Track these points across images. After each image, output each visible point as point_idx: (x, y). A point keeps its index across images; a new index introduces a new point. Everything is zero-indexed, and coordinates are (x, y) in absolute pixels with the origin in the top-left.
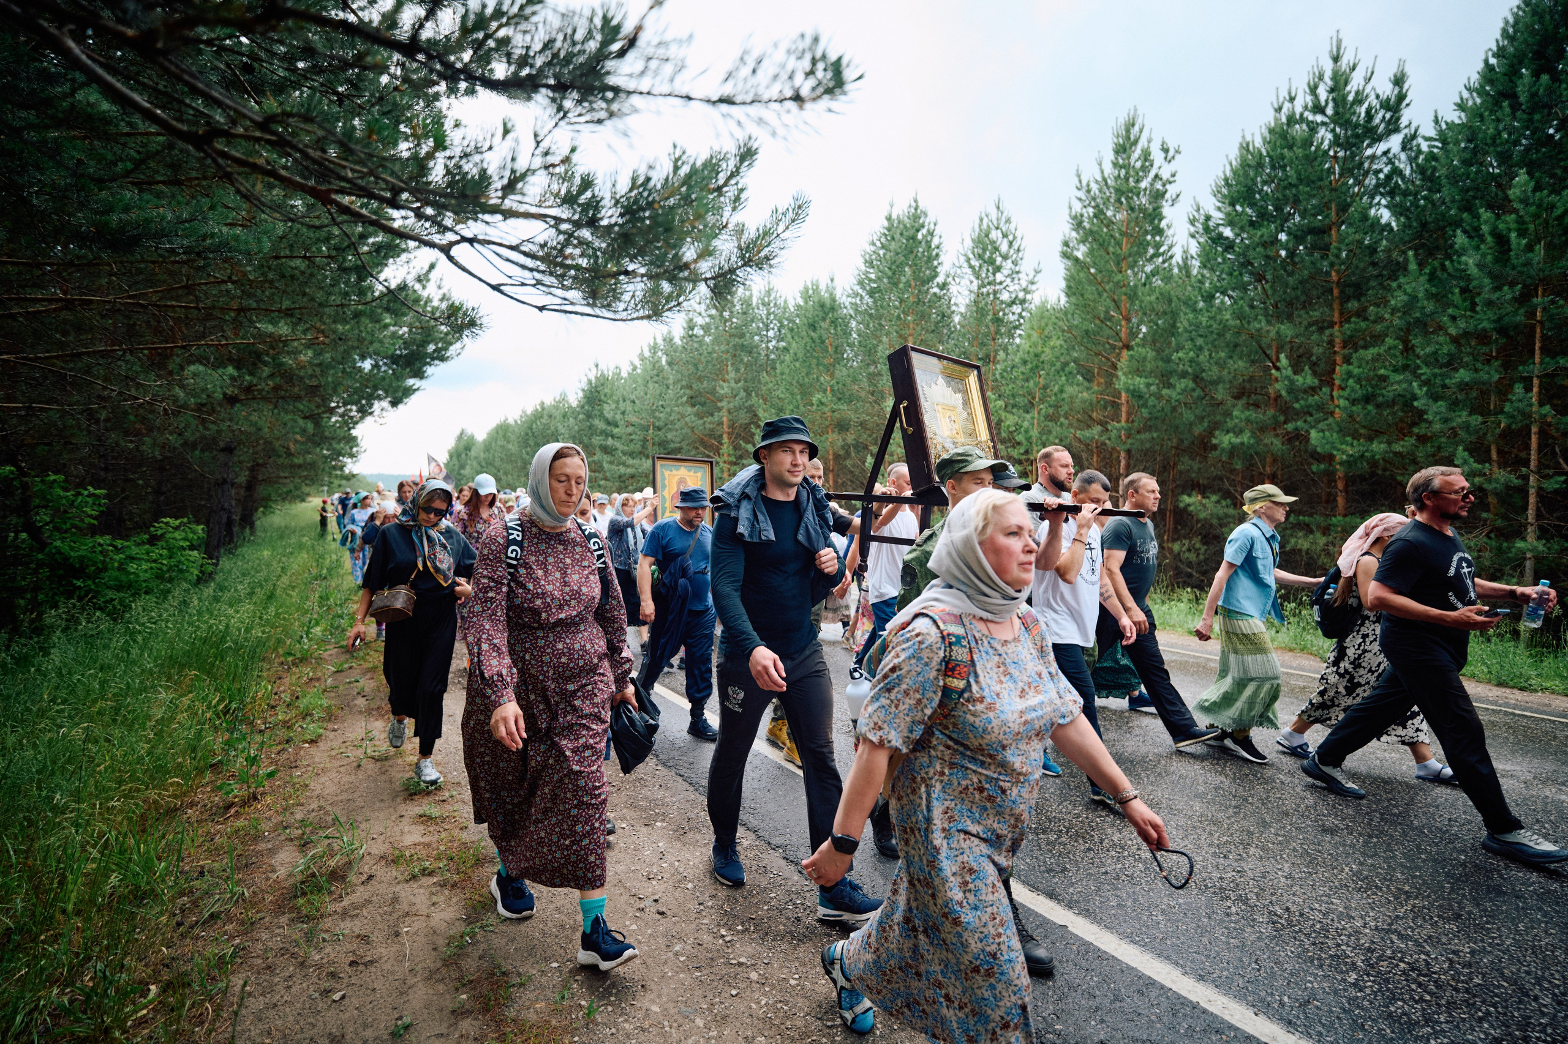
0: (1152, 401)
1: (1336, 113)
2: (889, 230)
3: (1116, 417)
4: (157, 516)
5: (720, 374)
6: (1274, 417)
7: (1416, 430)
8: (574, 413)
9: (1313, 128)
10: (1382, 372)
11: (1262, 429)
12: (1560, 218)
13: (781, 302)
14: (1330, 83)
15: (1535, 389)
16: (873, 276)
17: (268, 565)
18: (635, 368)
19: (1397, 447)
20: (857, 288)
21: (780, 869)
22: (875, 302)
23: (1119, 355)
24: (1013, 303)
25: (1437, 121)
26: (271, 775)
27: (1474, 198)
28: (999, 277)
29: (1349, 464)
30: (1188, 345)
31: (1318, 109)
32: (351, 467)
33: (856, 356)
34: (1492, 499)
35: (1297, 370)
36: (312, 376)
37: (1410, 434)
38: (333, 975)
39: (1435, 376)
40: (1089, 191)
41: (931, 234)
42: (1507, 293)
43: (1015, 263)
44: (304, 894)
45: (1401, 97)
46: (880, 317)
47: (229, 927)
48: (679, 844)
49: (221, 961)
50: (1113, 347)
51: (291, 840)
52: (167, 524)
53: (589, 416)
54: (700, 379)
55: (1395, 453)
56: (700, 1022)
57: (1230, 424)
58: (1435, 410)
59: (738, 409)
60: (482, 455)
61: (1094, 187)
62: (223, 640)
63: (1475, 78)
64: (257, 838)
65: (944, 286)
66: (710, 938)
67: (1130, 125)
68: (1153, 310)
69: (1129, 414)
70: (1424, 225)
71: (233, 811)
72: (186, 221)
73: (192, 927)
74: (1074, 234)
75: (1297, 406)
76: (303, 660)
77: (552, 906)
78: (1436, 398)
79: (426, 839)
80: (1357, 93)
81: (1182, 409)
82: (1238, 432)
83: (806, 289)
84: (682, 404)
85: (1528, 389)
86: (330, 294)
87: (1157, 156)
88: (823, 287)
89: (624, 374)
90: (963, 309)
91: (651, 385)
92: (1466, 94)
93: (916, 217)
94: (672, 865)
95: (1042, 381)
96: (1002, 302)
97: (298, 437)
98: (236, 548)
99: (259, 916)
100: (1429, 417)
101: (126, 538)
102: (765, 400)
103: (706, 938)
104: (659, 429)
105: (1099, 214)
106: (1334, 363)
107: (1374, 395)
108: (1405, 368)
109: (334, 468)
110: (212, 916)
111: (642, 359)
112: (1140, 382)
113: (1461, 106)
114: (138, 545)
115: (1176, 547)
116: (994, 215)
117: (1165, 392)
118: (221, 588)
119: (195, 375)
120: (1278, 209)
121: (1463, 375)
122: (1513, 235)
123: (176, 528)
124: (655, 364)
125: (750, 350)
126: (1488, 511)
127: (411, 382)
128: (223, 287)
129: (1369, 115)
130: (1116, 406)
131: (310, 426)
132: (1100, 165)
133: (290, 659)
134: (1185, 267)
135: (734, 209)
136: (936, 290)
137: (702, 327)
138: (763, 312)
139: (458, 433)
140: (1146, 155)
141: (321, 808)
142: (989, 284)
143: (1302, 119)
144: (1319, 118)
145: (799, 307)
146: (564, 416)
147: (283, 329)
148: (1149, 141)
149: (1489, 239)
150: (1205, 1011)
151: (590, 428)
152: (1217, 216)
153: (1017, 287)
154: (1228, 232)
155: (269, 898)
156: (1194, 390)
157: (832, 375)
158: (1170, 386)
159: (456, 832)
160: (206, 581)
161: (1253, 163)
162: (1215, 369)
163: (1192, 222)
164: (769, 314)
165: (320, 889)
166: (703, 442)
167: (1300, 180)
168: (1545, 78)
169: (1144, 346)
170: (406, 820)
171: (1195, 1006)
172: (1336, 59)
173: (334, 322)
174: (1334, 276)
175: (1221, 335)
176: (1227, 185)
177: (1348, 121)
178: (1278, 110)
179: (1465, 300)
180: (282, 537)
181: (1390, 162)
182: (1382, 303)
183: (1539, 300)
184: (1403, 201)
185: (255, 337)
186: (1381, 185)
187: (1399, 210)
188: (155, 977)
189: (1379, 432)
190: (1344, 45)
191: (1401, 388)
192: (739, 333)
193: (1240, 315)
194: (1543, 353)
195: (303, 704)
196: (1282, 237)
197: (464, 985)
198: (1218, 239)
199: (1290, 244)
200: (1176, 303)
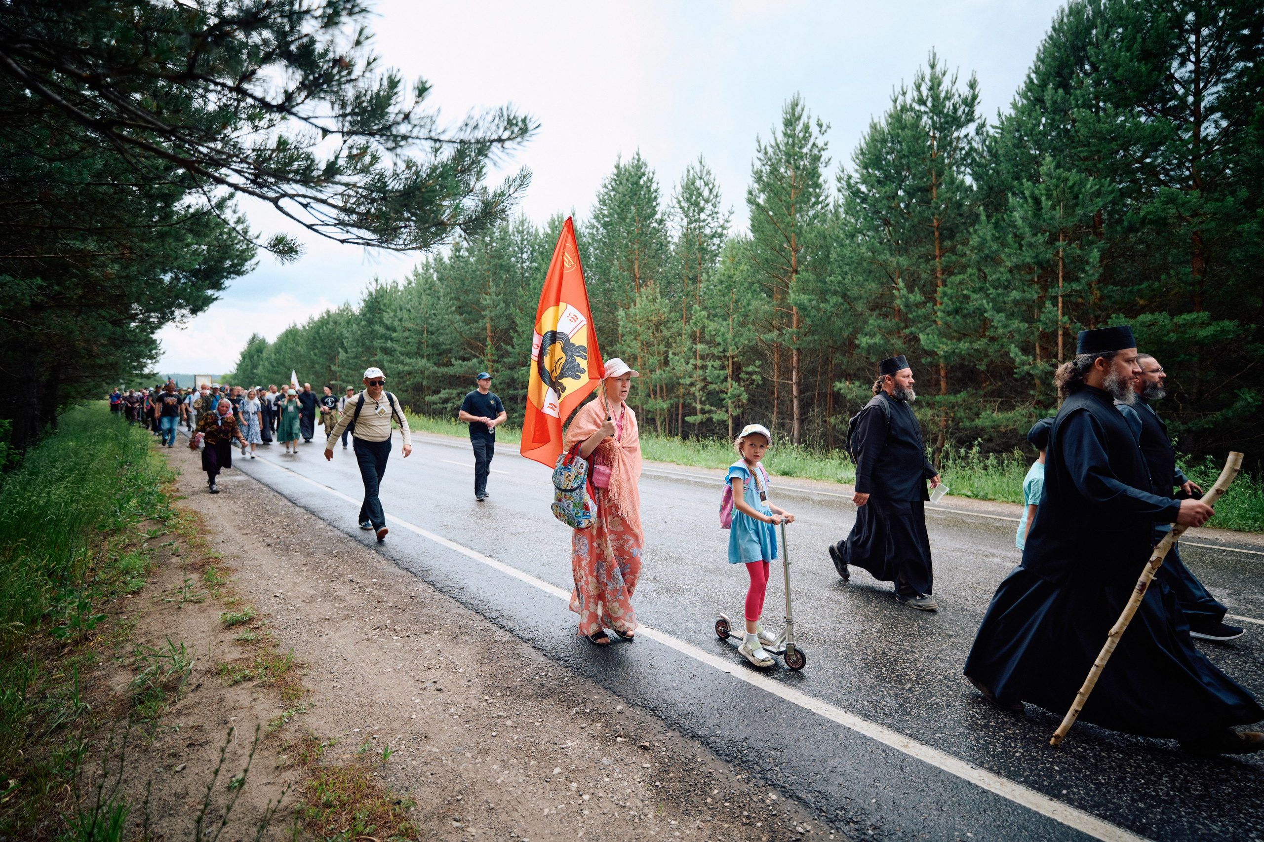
0: (813, 313)
1: (933, 106)
2: (618, 176)
3: (789, 325)
5: (483, 288)
6: (897, 324)
7: (987, 333)
8: (357, 320)
9: (919, 115)
10: (965, 292)
11: (890, 333)
12: (1071, 188)
13: (532, 230)
14: (929, 84)
15: (1060, 305)
16: (606, 212)
17: (76, 453)
18: (410, 283)
19: (976, 346)
20: (594, 221)
21: (530, 654)
22: (608, 233)
23: (790, 277)
24: (713, 236)
25: (999, 115)
26: (100, 619)
27: (1022, 171)
28: (703, 216)
29: (946, 357)
30: (838, 271)
31: (922, 102)
32: (151, 367)
33: (595, 275)
34: (1037, 381)
35: (911, 290)
36: (117, 287)
37: (984, 336)
38: (174, 755)
39: (998, 295)
40: (766, 153)
41: (651, 180)
42: (1040, 239)
43: (714, 206)
44: (141, 702)
45: (974, 97)
46: (613, 245)
47: (77, 733)
48: (452, 644)
49: (75, 755)
50: (786, 271)
51: (124, 667)
53: (370, 322)
54: (466, 292)
55: (976, 350)
56: (468, 755)
57: (867, 330)
58: (999, 318)
59: (498, 317)
60: (273, 356)
61: (770, 151)
62: (43, 514)
63: (1022, 86)
64: (91, 669)
65: (661, 222)
66: (477, 703)
67: (795, 105)
68: (813, 244)
69: (798, 322)
70: (991, 188)
71: (66, 650)
72: (13, 155)
73: (40, 737)
74: (756, 186)
75: (910, 316)
76: (118, 530)
77: (352, 693)
78: (999, 311)
79: (246, 656)
80: (947, 92)
81: (835, 318)
82: (872, 336)
83: (553, 221)
84: (452, 313)
85: (1055, 304)
86: (137, 216)
87: (814, 129)
89: (401, 288)
90: (676, 240)
91: (424, 297)
92: (1017, 98)
93: (638, 167)
94: (447, 658)
95: (735, 297)
96: (706, 236)
98: (40, 440)
99: (102, 721)
100: (995, 324)
102: (521, 310)
103: (474, 703)
104: (432, 333)
105: (774, 171)
106: (937, 285)
107: (961, 309)
108: (981, 289)
109: (135, 368)
110: (59, 726)
111: (416, 274)
112: (804, 298)
113: (1014, 105)
115: (832, 420)
116: (698, 168)
117: (822, 305)
120: (898, 173)
121: (1016, 294)
122: (1043, 198)
124: (427, 280)
125: (508, 269)
126: (1034, 389)
127: (209, 292)
129: (955, 109)
130: (789, 316)
132: (774, 134)
133: (105, 529)
134: (836, 214)
135: (477, 179)
136: (655, 225)
137: (467, 250)
138: (518, 238)
139: (250, 337)
140: (806, 128)
141: (148, 641)
142: (695, 221)
143: (912, 109)
144: (923, 108)
145: (547, 235)
146: (348, 323)
147: (91, 245)
148: (809, 118)
149: (1030, 200)
150: (814, 714)
151: (371, 332)
152: (856, 176)
153: (716, 224)
154: (863, 188)
155: (110, 709)
156: (842, 304)
158: (827, 301)
159: (270, 649)
160: (16, 469)
161: (878, 138)
162: (856, 289)
163: (839, 180)
164: (523, 240)
165: (156, 697)
166: (469, 344)
167: (910, 153)
168: (1061, 91)
169: (807, 271)
170: (226, 644)
171: (808, 711)
172: (933, 67)
173: (141, 240)
174: (935, 223)
175: (859, 264)
176: (863, 153)
177: (941, 112)
178: (895, 101)
179: (1015, 242)
180: (85, 430)
181: (969, 143)
182: (965, 243)
183: (1061, 243)
184: (980, 170)
185: (63, 252)
186: (964, 159)
187: (977, 177)
188: (13, 774)
189: (965, 335)
190: (937, 57)
191: (977, 304)
192: (498, 255)
193: (872, 249)
194: (1064, 280)
195: (122, 564)
196: (901, 193)
197: (285, 750)
198: (856, 193)
199: (906, 199)
200: (829, 240)
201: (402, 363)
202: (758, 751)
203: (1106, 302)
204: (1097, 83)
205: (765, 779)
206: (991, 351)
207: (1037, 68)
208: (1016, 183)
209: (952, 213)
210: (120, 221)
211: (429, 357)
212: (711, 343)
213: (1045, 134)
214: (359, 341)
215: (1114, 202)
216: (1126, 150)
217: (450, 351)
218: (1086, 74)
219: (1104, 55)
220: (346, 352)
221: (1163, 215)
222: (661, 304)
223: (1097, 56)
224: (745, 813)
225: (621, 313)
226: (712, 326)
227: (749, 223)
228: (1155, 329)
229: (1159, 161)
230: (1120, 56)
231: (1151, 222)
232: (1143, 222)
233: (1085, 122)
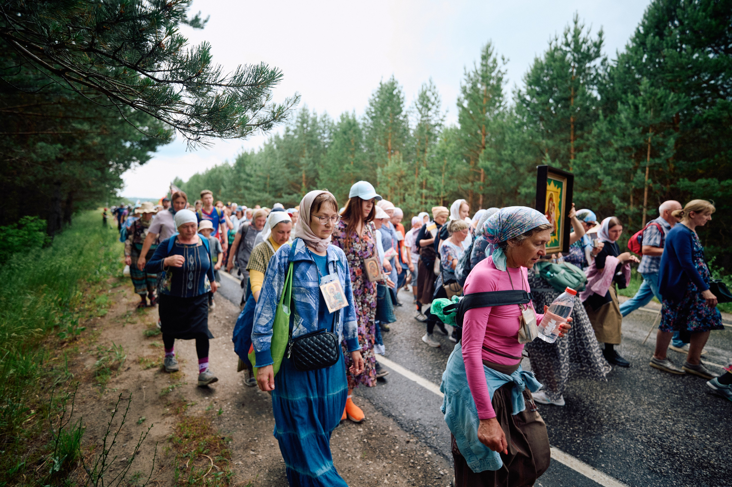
0: (493, 172)
1: (575, 47)
2: (381, 89)
3: (479, 179)
4: (21, 215)
5: (301, 154)
7: (600, 188)
8: (231, 170)
9: (565, 53)
10: (588, 163)
12: (659, 99)
13: (331, 121)
14: (573, 33)
15: (647, 172)
16: (373, 111)
17: (79, 239)
18: (261, 150)
19: (592, 196)
20: (366, 116)
22: (374, 123)
23: (480, 151)
24: (436, 125)
25: (617, 53)
26: (83, 330)
27: (628, 88)
28: (430, 113)
30: (509, 147)
31: (567, 45)
32: (120, 193)
33: (364, 147)
34: (630, 219)
35: (554, 161)
36: (100, 150)
37: (598, 190)
39: (608, 165)
40: (469, 76)
41: (400, 92)
42: (637, 131)
43: (437, 107)
44: (99, 375)
45: (601, 42)
46: (376, 130)
47: (66, 388)
49: (63, 400)
50: (478, 148)
51: (93, 356)
52: (27, 219)
53: (239, 172)
54: (292, 156)
57: (525, 183)
58: (607, 179)
59: (309, 170)
60: (187, 188)
61: (472, 75)
62: (58, 272)
63: (633, 35)
64: (77, 355)
65: (405, 116)
67: (488, 46)
68: (496, 131)
69: (484, 178)
70: (608, 99)
71: (65, 345)
72: (40, 79)
73: (48, 389)
74: (463, 95)
76: (97, 282)
78: (608, 174)
79: (154, 354)
80: (584, 39)
81: (506, 177)
82: (528, 187)
83: (343, 115)
84: (283, 167)
85: (644, 171)
87: (500, 62)
88: (350, 114)
89: (256, 153)
90: (414, 127)
91: (268, 158)
92: (630, 42)
93: (393, 84)
95: (446, 162)
96: (431, 125)
97: (94, 179)
98: (62, 231)
99: (79, 384)
100: (604, 182)
101: (6, 225)
102: (322, 167)
104: (272, 179)
105: (474, 87)
106: (570, 158)
108: (598, 161)
109: (112, 194)
110: (57, 384)
111: (265, 144)
112: (488, 164)
113: (627, 47)
114: (12, 229)
116: (428, 85)
117: (499, 168)
118: (56, 249)
119: (41, 148)
120: (551, 89)
121: (618, 165)
122: (641, 106)
123: (32, 221)
124: (271, 148)
125: (316, 142)
127: (149, 153)
128: (55, 106)
129: (589, 49)
130: (479, 174)
131: (99, 174)
132: (475, 63)
133: (91, 281)
134: (511, 113)
136: (401, 118)
137: (293, 131)
138: (322, 125)
139: (174, 178)
140: (495, 61)
141: (106, 343)
142: (426, 116)
143: (561, 49)
144: (568, 49)
145: (339, 123)
146: (227, 171)
147: (86, 127)
148: (497, 54)
149: (632, 107)
151: (239, 177)
152: (524, 91)
153: (438, 118)
154: (528, 98)
155: (83, 377)
156: (511, 168)
157: (354, 156)
158: (501, 166)
160: (48, 247)
161: (540, 67)
162: (520, 159)
163: (513, 92)
164: (325, 126)
165: (106, 373)
166: (293, 186)
167: (559, 76)
168: (657, 38)
169: (491, 147)
170: (144, 347)
172: (576, 23)
173: (112, 125)
174: (572, 120)
175: (523, 144)
176: (529, 77)
177: (579, 51)
178: (550, 44)
179: (621, 132)
180: (85, 227)
181: (596, 70)
182: (589, 133)
183: (650, 134)
184: (602, 88)
185: (71, 130)
186: (593, 80)
187: (600, 92)
188: (33, 407)
189: (586, 189)
190: (579, 16)
191: (594, 170)
192: (311, 134)
193: (531, 135)
194: (651, 156)
195: (97, 301)
196: (551, 101)
197: (168, 405)
198: (523, 101)
199: (554, 104)
200: (505, 129)
201: (255, 195)
202: (425, 427)
203: (677, 171)
204: (682, 32)
205: (426, 442)
206: (601, 199)
207: (643, 23)
208: (623, 96)
209: (583, 114)
210: (100, 114)
211: (270, 192)
212: (431, 189)
213: (645, 65)
214: (232, 182)
215: (687, 109)
216: (698, 75)
217: (281, 189)
218: (676, 27)
219: (688, 14)
220: (225, 187)
221: (718, 117)
222: (403, 165)
223: (683, 15)
224: (412, 461)
225: (379, 170)
226: (431, 179)
227: (457, 118)
228: (708, 189)
229: (720, 82)
230: (698, 15)
231: (710, 121)
232: (706, 121)
233: (671, 57)
